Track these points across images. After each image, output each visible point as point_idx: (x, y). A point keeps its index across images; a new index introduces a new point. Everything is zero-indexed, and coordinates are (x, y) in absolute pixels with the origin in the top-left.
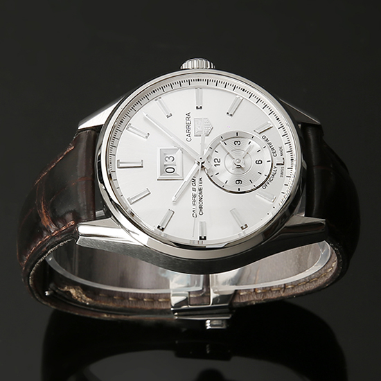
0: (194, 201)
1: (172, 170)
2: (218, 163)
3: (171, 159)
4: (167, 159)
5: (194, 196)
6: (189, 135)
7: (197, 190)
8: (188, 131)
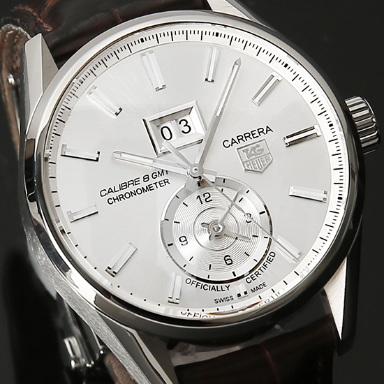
0: (127, 185)
1: (168, 136)
2: (203, 199)
3: (186, 129)
4: (184, 123)
5: (135, 182)
6: (233, 142)
7: (147, 183)
8: (240, 138)
